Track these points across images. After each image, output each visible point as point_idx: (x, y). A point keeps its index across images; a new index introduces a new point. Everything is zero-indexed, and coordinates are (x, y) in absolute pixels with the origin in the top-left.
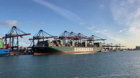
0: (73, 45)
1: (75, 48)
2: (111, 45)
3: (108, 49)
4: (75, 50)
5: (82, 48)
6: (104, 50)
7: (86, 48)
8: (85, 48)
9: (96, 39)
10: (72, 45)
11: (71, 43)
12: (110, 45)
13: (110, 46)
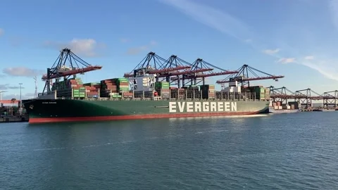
0: (162, 92)
1: (171, 103)
2: (306, 94)
3: (293, 106)
4: (171, 107)
5: (196, 103)
6: (281, 107)
7: (212, 103)
8: (207, 103)
9: (255, 77)
10: (159, 95)
11: (158, 87)
12: (304, 93)
13: (302, 97)
